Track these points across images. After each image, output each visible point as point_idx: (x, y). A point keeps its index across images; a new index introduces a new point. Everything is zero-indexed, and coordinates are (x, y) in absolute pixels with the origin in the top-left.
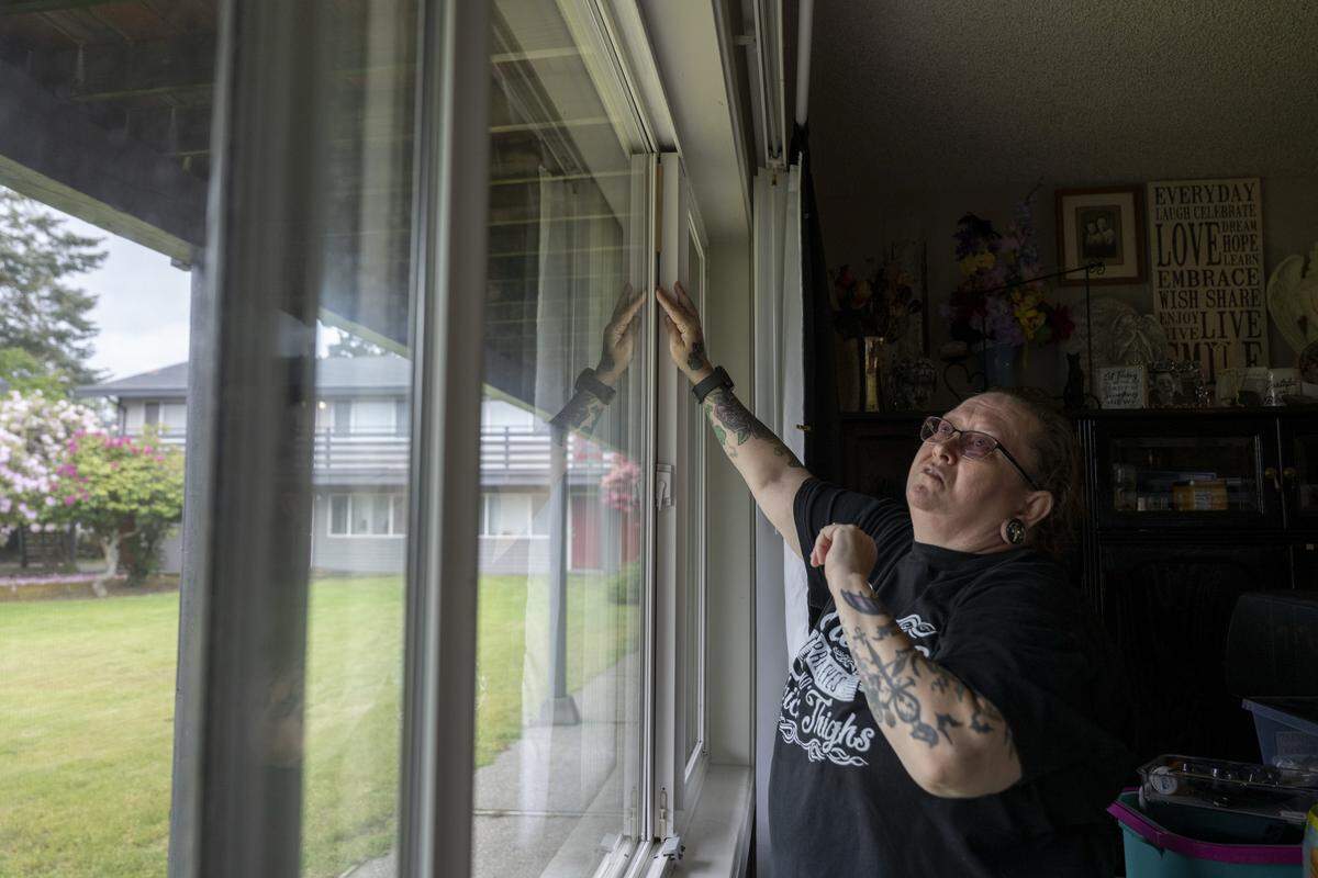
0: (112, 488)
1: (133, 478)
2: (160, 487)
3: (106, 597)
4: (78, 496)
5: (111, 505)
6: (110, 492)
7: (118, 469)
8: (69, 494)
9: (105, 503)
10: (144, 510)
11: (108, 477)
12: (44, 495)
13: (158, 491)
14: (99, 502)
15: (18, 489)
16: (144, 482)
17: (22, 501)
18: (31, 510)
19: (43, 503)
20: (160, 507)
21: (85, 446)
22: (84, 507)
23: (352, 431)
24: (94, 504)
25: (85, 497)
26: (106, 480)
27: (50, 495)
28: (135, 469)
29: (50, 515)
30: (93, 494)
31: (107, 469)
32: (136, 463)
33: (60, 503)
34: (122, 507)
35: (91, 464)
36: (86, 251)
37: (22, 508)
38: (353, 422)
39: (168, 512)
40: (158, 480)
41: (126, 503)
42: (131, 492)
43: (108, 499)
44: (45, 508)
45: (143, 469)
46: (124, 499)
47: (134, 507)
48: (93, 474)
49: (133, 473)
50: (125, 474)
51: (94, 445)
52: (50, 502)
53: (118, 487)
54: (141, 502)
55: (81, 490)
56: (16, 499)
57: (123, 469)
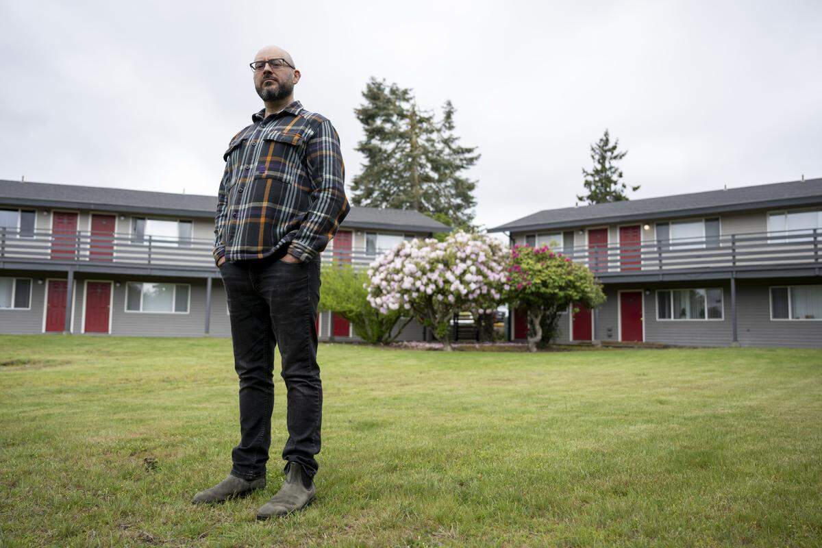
0: (543, 279)
1: (554, 272)
2: (571, 278)
3: (536, 352)
4: (524, 284)
5: (543, 290)
6: (542, 281)
7: (545, 266)
8: (518, 283)
9: (539, 288)
10: (561, 294)
11: (540, 271)
12: (503, 284)
13: (570, 281)
14: (536, 288)
15: (491, 278)
16: (561, 275)
17: (492, 287)
18: (497, 293)
19: (502, 289)
20: (571, 292)
21: (522, 253)
22: (528, 291)
23: (671, 242)
24: (533, 289)
25: (528, 284)
26: (538, 273)
27: (507, 284)
28: (555, 266)
29: (507, 296)
30: (533, 282)
31: (539, 266)
32: (554, 263)
33: (513, 288)
34: (549, 291)
35: (528, 264)
36: (468, 156)
37: (493, 291)
38: (671, 237)
39: (576, 296)
40: (569, 273)
41: (551, 288)
42: (554, 281)
43: (541, 286)
44: (504, 292)
45: (559, 266)
46: (550, 286)
47: (557, 291)
48: (530, 270)
49: (554, 269)
50: (549, 269)
51: (526, 252)
52: (507, 288)
53: (546, 278)
54: (561, 288)
55: (524, 279)
56: (489, 285)
57: (548, 267)
